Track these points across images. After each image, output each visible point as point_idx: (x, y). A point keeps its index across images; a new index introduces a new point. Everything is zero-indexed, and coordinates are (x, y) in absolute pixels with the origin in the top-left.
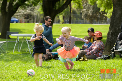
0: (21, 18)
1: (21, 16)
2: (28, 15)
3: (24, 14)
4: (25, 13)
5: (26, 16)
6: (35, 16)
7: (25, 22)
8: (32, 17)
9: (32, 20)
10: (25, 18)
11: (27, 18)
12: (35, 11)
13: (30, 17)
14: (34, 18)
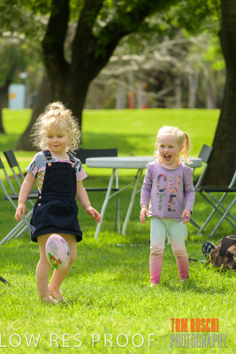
0: (131, 88)
1: (131, 77)
2: (161, 72)
3: (142, 70)
4: (147, 66)
5: (152, 80)
6: (190, 78)
7: (148, 106)
8: (178, 82)
9: (178, 96)
10: (149, 89)
11: (158, 88)
12: (191, 58)
13: (168, 81)
14: (185, 89)
